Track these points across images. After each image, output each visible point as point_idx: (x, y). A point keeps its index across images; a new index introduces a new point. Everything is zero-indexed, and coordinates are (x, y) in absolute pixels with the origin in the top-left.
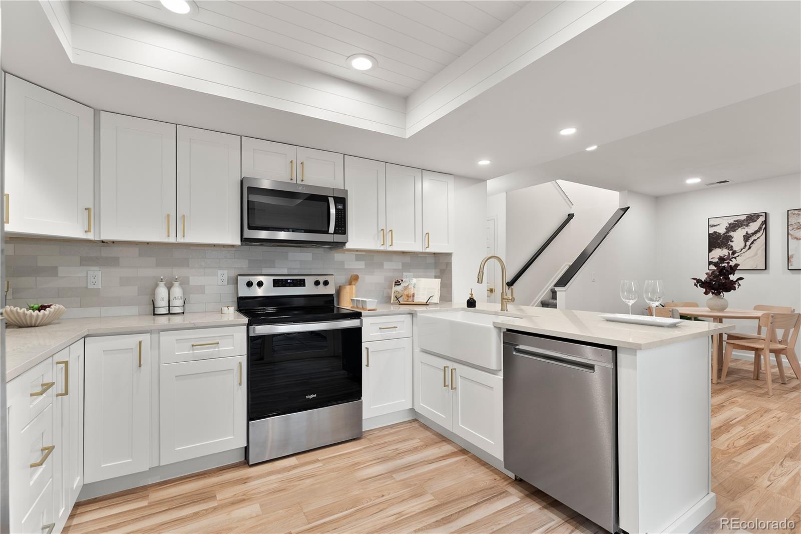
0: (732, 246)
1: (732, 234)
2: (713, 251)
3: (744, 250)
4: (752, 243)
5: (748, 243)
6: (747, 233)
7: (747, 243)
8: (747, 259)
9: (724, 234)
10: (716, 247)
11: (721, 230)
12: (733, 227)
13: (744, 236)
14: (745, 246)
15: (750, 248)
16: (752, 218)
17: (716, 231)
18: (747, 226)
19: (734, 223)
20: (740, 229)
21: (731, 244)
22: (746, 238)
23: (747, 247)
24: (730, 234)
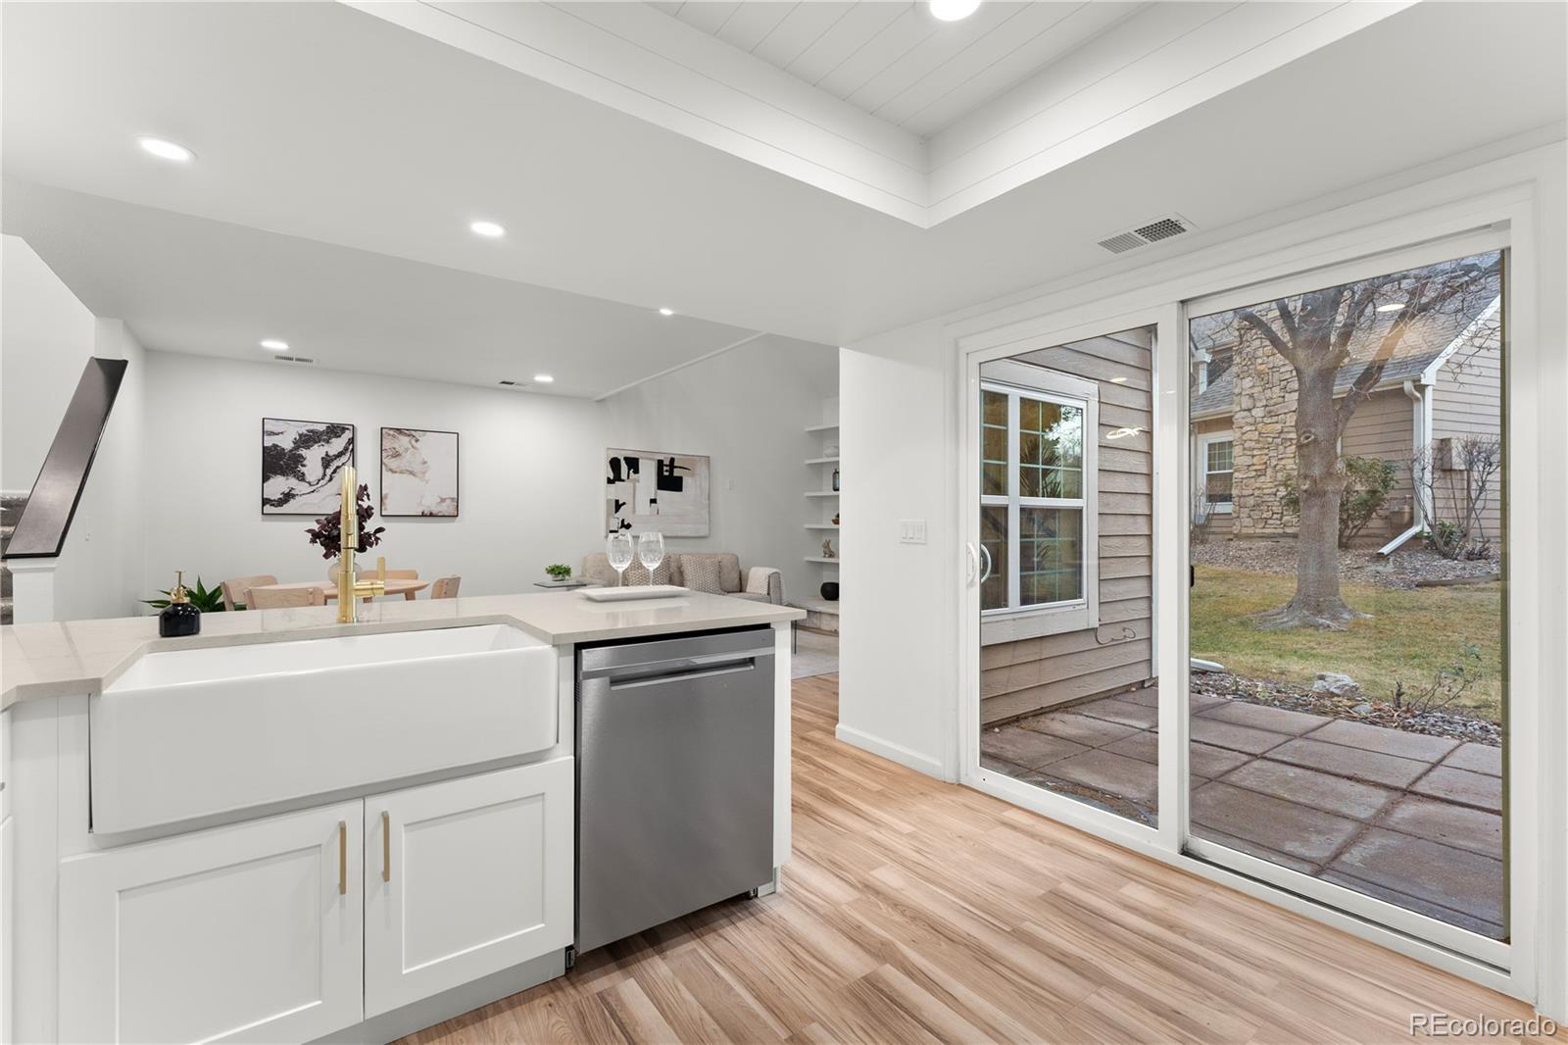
0: (303, 474)
1: (303, 452)
2: (271, 481)
3: (322, 483)
4: (335, 472)
5: (329, 471)
6: (327, 455)
7: (327, 470)
8: (327, 496)
9: (291, 451)
10: (276, 473)
11: (286, 443)
12: (308, 439)
13: (323, 458)
14: (325, 475)
15: (331, 479)
16: (335, 430)
17: (276, 443)
18: (328, 442)
19: (306, 435)
20: (316, 446)
21: (303, 469)
22: (327, 462)
23: (327, 478)
24: (301, 452)
